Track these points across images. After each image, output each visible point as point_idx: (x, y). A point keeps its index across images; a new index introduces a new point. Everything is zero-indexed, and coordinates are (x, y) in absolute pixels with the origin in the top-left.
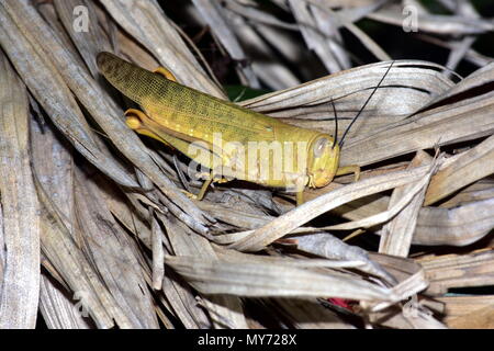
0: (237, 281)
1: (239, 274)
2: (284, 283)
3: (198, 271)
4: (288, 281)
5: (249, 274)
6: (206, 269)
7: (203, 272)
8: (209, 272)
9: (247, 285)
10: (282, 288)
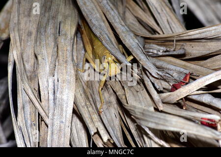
0: (152, 120)
1: (153, 117)
2: (171, 124)
3: (137, 113)
4: (174, 123)
5: (157, 118)
6: (140, 113)
7: (139, 114)
8: (141, 114)
9: (155, 123)
10: (171, 126)
